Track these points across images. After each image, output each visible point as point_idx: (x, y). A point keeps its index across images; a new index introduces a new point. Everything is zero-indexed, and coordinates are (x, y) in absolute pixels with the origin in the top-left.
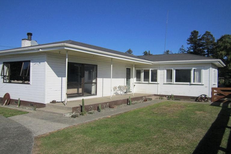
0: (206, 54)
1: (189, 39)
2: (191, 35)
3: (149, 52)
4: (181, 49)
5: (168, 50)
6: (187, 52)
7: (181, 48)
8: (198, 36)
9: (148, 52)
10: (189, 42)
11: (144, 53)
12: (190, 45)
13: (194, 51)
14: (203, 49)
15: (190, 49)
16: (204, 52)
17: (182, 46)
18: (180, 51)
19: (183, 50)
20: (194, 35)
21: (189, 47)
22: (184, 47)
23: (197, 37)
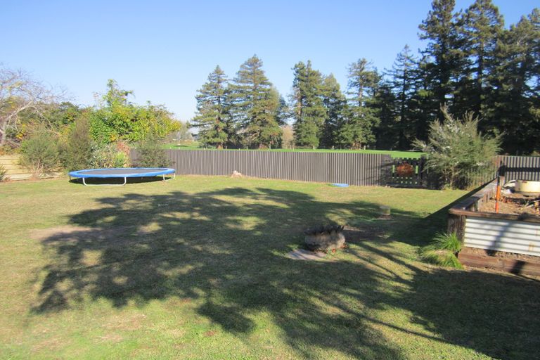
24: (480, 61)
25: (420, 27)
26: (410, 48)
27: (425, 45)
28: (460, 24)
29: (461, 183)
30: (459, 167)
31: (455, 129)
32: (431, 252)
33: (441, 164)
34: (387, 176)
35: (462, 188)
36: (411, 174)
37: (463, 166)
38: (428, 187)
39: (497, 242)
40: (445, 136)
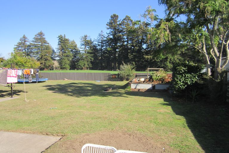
0: (126, 41)
1: (109, 24)
2: (111, 19)
3: (65, 36)
4: (100, 35)
5: (86, 35)
6: (106, 38)
7: (101, 33)
8: (118, 20)
9: (63, 36)
10: (108, 27)
11: (59, 37)
12: (110, 30)
13: (113, 37)
14: (123, 35)
15: (109, 35)
16: (124, 38)
17: (102, 31)
18: (99, 37)
19: (103, 35)
20: (114, 19)
21: (109, 33)
22: (103, 33)
23: (117, 22)
24: (127, 38)
25: (107, 25)
26: (103, 32)
27: (109, 31)
28: (120, 24)
29: (127, 80)
30: (127, 76)
31: (126, 67)
32: (126, 89)
33: (123, 75)
34: (109, 79)
35: (128, 81)
36: (116, 78)
37: (128, 75)
38: (120, 81)
39: (136, 87)
40: (123, 68)
